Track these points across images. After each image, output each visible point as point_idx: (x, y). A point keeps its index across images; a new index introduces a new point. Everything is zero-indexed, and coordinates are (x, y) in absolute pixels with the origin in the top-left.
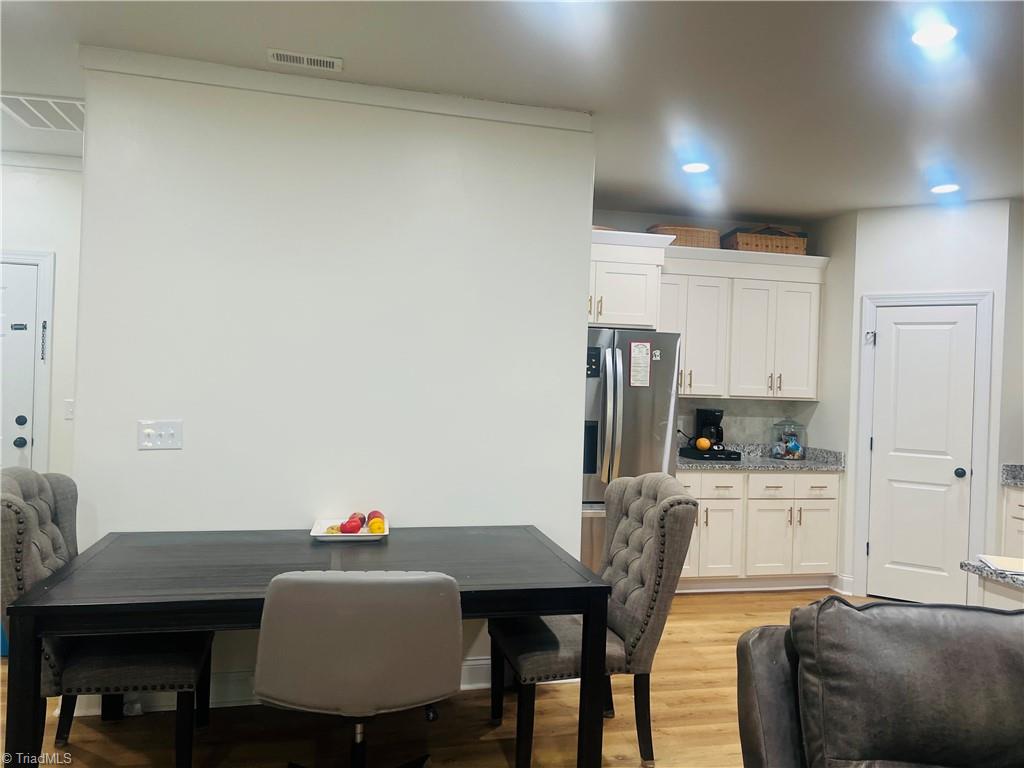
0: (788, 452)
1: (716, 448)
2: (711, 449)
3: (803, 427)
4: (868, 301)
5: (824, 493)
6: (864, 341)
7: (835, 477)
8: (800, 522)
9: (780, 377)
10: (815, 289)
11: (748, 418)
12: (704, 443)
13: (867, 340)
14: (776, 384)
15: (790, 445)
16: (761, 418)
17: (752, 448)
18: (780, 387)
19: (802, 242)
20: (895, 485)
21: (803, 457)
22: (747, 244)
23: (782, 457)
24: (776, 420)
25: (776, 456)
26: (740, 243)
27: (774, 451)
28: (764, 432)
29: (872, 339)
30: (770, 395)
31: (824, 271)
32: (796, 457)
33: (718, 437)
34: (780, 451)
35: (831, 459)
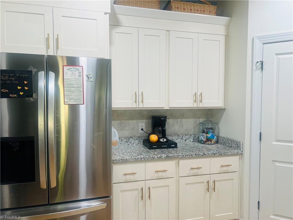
0: (208, 140)
1: (161, 140)
2: (158, 141)
3: (217, 124)
4: (257, 40)
5: (229, 169)
6: (254, 68)
7: (237, 158)
8: (214, 189)
9: (201, 94)
10: (222, 39)
11: (184, 119)
12: (154, 138)
13: (257, 67)
14: (199, 99)
15: (209, 135)
16: (193, 119)
17: (187, 137)
18: (201, 101)
19: (213, 8)
20: (277, 164)
21: (217, 142)
22: (178, 8)
23: (204, 143)
24: (201, 120)
25: (200, 142)
26: (173, 7)
27: (200, 138)
28: (195, 128)
29: (260, 66)
30: (195, 105)
31: (228, 27)
32: (212, 143)
33: (163, 133)
34: (203, 139)
35: (234, 145)
